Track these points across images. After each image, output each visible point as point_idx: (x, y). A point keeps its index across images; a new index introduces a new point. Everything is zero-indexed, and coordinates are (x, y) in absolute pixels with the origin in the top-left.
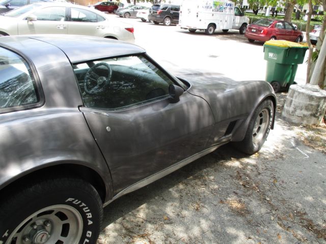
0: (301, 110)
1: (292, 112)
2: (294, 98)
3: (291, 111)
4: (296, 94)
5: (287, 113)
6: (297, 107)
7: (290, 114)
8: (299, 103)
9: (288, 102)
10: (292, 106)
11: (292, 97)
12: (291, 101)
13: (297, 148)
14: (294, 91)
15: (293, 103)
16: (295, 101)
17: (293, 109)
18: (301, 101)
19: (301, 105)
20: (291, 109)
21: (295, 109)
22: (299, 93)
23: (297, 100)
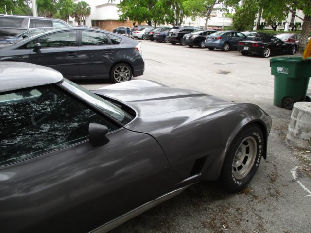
0: (307, 132)
1: (297, 135)
2: (298, 118)
3: (295, 134)
4: (300, 114)
5: (291, 135)
6: (302, 128)
7: (294, 137)
8: (305, 124)
9: (292, 123)
10: (297, 127)
11: (296, 117)
12: (295, 122)
13: (299, 182)
14: (298, 110)
15: (297, 124)
16: (299, 122)
17: (298, 131)
18: (307, 122)
19: (306, 126)
20: (296, 131)
21: (299, 130)
22: (304, 112)
23: (301, 121)
